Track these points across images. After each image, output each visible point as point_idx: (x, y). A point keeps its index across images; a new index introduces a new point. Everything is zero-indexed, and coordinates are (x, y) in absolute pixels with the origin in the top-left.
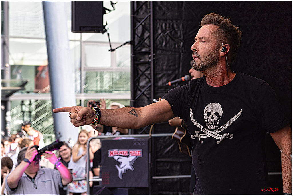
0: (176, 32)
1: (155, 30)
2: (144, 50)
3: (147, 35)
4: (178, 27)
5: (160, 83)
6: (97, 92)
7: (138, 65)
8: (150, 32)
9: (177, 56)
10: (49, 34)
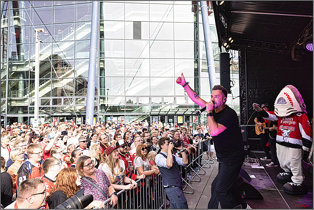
0: (255, 93)
1: (248, 92)
2: (244, 99)
3: (245, 94)
4: (256, 91)
5: (250, 109)
7: (242, 103)
8: (246, 93)
9: (256, 100)
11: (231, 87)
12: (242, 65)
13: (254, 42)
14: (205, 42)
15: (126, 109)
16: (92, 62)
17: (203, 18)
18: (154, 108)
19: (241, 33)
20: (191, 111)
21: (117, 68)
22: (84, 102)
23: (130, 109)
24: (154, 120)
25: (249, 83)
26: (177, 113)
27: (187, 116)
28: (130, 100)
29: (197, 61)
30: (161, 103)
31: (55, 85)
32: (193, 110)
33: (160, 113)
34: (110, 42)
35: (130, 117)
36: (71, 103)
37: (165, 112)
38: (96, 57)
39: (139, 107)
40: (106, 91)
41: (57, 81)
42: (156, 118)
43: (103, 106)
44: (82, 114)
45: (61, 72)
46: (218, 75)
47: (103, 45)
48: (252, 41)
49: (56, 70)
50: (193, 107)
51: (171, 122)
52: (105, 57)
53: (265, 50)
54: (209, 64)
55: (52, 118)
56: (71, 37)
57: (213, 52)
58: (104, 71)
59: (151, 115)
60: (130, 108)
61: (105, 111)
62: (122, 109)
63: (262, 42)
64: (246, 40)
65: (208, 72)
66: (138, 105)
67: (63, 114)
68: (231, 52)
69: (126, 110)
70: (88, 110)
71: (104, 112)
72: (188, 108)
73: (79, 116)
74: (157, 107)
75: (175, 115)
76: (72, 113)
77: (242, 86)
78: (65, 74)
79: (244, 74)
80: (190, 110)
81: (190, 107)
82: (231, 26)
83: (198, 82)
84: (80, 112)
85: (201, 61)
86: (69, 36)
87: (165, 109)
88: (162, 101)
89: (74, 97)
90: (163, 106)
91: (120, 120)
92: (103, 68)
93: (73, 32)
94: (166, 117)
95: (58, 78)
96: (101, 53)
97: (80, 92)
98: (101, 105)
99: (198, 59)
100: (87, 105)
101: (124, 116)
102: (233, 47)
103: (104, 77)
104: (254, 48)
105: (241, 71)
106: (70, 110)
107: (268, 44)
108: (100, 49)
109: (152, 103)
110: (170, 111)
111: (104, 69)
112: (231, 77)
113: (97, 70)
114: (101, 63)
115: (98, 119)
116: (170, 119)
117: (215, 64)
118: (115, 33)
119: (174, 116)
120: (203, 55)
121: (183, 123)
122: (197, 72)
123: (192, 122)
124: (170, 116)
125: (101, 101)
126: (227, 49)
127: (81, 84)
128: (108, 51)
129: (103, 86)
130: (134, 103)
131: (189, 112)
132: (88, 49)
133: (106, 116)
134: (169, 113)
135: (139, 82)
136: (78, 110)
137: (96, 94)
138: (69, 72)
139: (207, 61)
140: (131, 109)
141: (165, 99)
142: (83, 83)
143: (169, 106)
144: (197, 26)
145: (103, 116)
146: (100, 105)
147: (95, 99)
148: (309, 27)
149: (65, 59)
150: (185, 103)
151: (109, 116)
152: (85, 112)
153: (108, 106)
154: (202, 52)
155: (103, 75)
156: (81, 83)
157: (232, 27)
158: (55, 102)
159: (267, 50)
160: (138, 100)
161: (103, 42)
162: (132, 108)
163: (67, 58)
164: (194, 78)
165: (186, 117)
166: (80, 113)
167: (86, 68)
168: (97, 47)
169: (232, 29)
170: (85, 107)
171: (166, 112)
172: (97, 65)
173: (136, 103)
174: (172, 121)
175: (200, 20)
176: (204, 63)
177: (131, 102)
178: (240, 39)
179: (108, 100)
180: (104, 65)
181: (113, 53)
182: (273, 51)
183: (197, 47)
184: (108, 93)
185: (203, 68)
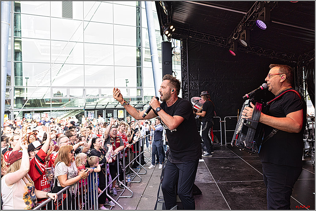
0: (196, 84)
1: (189, 84)
2: (186, 90)
3: (187, 85)
7: (184, 95)
9: (197, 92)
10: (156, 86)
12: (184, 56)
13: (195, 33)
14: (148, 29)
15: (53, 103)
17: (146, 3)
18: (89, 101)
19: (183, 22)
21: (40, 52)
23: (58, 102)
24: (89, 115)
25: (190, 74)
26: (117, 106)
28: (59, 92)
29: (139, 49)
30: (98, 95)
32: (136, 102)
33: (97, 106)
35: (59, 113)
37: (102, 106)
38: (9, 35)
39: (71, 100)
40: (24, 81)
42: (91, 113)
43: (19, 99)
47: (19, 21)
48: (194, 31)
50: (136, 100)
52: (22, 37)
53: (205, 41)
54: (152, 53)
57: (157, 41)
58: (21, 54)
59: (85, 110)
60: (59, 102)
61: (22, 105)
62: (47, 103)
63: (202, 33)
64: (188, 30)
65: (152, 61)
66: (68, 97)
68: (174, 42)
69: (52, 105)
71: (21, 107)
72: (130, 101)
74: (93, 101)
75: (115, 109)
77: (184, 78)
79: (186, 65)
80: (132, 103)
81: (133, 99)
82: (173, 14)
83: (141, 72)
85: (144, 50)
87: (103, 103)
88: (99, 93)
90: (100, 99)
92: (19, 51)
94: (104, 112)
96: (16, 32)
98: (17, 98)
99: (140, 47)
101: (50, 111)
102: (175, 36)
103: (22, 63)
104: (195, 39)
105: (183, 61)
107: (208, 36)
108: (15, 25)
109: (87, 95)
110: (109, 104)
111: (21, 52)
112: (173, 68)
114: (16, 44)
115: (12, 116)
116: (108, 114)
117: (158, 54)
119: (113, 110)
120: (146, 43)
121: (124, 118)
122: (139, 61)
124: (109, 110)
125: (17, 94)
128: (26, 30)
129: (19, 72)
130: (64, 95)
133: (24, 112)
134: (108, 107)
135: (70, 70)
137: (8, 84)
139: (150, 50)
140: (59, 103)
141: (103, 91)
143: (108, 98)
145: (19, 112)
146: (15, 98)
147: (8, 89)
148: (242, 23)
151: (29, 112)
153: (27, 99)
154: (145, 40)
155: (19, 60)
157: (175, 15)
159: (207, 42)
160: (68, 92)
161: (19, 17)
162: (61, 102)
164: (136, 68)
168: (9, 23)
169: (174, 17)
171: (104, 105)
172: (10, 46)
173: (66, 96)
175: (143, 5)
176: (147, 52)
177: (60, 94)
178: (182, 29)
179: (27, 92)
180: (21, 47)
181: (35, 33)
182: (213, 43)
183: (139, 34)
184: (28, 83)
185: (146, 57)
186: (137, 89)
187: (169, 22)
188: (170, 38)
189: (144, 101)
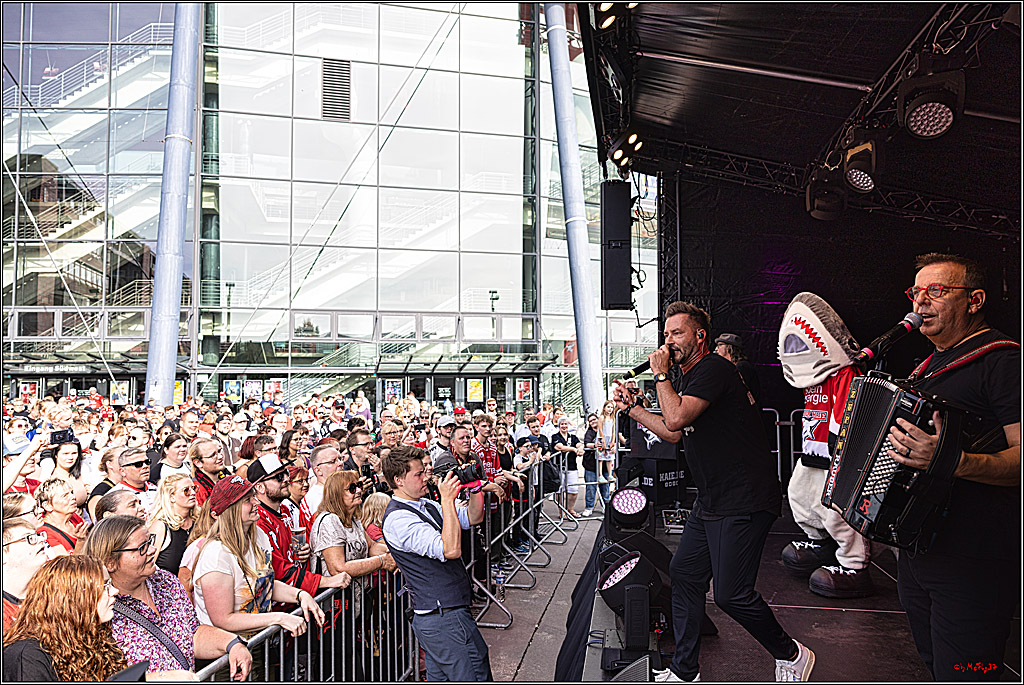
4: (706, 303)
6: (622, 366)
10: (577, 311)
11: (632, 288)
12: (667, 223)
13: (704, 152)
14: (559, 142)
15: (295, 355)
16: (172, 189)
17: (554, 68)
18: (388, 350)
19: (666, 122)
20: (511, 364)
21: (265, 214)
22: (140, 327)
23: (307, 352)
24: (387, 392)
25: (687, 278)
26: (465, 368)
27: (497, 379)
28: (309, 324)
30: (413, 335)
31: (31, 266)
32: (518, 358)
33: (410, 366)
34: (240, 122)
35: (309, 381)
36: (92, 330)
37: (425, 365)
38: (189, 171)
39: (340, 347)
40: (224, 291)
41: (38, 249)
42: (395, 384)
43: (211, 342)
44: (133, 370)
45: (53, 218)
46: (596, 250)
47: (215, 132)
48: (699, 148)
49: (35, 210)
50: (518, 350)
51: (445, 398)
52: (221, 174)
53: (734, 178)
54: (568, 215)
55: (17, 382)
56: (95, 95)
57: (584, 177)
58: (218, 220)
59: (379, 375)
60: (309, 352)
61: (217, 359)
62: (279, 354)
63: (725, 154)
64: (680, 145)
65: (567, 239)
66: (334, 339)
67: (59, 369)
68: (637, 180)
69: (292, 358)
70: (156, 354)
71: (215, 363)
72: (502, 354)
73: (121, 377)
74: (399, 349)
75: (460, 375)
76: (94, 365)
77: (665, 288)
78: (67, 227)
79: (674, 251)
80: (508, 360)
81: (509, 349)
82: (637, 98)
83: (534, 269)
84: (126, 362)
85: (544, 204)
86: (85, 91)
87: (426, 356)
88: (417, 329)
89: (104, 310)
90: (419, 346)
91: (273, 390)
92: (213, 212)
93: (102, 77)
94: (429, 382)
95: (43, 239)
96: (205, 160)
97: (126, 292)
98: (205, 337)
99: (535, 198)
100: (153, 337)
101: (285, 376)
102: (641, 164)
103: (218, 244)
104: (704, 172)
105: (663, 239)
106: (89, 355)
107: (745, 161)
108: (204, 144)
109: (384, 335)
110: (443, 360)
111: (218, 216)
112: (634, 258)
113: (190, 218)
114: (205, 194)
115: (193, 387)
116: (441, 390)
117: (586, 217)
118: (260, 94)
119: (454, 379)
120: (552, 183)
121: (484, 403)
122: (530, 238)
123: (514, 399)
124: (442, 377)
125: (205, 326)
126: (623, 170)
127: (129, 262)
128: (231, 155)
129: (211, 269)
130: (323, 331)
131: (502, 368)
132: (160, 142)
133: (222, 377)
134: (441, 368)
135: (339, 264)
136: (118, 355)
137: (186, 299)
138: (83, 219)
139: (562, 205)
140: (310, 355)
141: (429, 325)
142: (141, 259)
143: (441, 345)
144: (533, 91)
145: (209, 375)
146: (202, 339)
147: (183, 316)
148: (856, 119)
149: (70, 171)
150: (491, 337)
151: (233, 377)
152: (146, 363)
153: (231, 341)
154: (548, 176)
155: (213, 235)
156: (130, 260)
157: (641, 101)
158: (29, 324)
159: (739, 179)
160: (334, 323)
161: (215, 122)
162: (316, 351)
163: (80, 169)
164: (521, 257)
165: (495, 383)
166: (126, 365)
167: (147, 210)
168: (191, 137)
169: (639, 108)
170: (145, 346)
171: (428, 365)
172: (191, 200)
173: (329, 335)
174: (448, 395)
175: (545, 74)
176: (554, 210)
177: (310, 328)
178: (662, 141)
179: (229, 323)
180: (218, 201)
181: (252, 163)
182: (757, 183)
183: (532, 159)
184: (231, 298)
185: (551, 226)
186: (524, 320)
187: (625, 122)
188: (626, 172)
189: (542, 356)
